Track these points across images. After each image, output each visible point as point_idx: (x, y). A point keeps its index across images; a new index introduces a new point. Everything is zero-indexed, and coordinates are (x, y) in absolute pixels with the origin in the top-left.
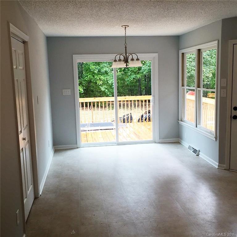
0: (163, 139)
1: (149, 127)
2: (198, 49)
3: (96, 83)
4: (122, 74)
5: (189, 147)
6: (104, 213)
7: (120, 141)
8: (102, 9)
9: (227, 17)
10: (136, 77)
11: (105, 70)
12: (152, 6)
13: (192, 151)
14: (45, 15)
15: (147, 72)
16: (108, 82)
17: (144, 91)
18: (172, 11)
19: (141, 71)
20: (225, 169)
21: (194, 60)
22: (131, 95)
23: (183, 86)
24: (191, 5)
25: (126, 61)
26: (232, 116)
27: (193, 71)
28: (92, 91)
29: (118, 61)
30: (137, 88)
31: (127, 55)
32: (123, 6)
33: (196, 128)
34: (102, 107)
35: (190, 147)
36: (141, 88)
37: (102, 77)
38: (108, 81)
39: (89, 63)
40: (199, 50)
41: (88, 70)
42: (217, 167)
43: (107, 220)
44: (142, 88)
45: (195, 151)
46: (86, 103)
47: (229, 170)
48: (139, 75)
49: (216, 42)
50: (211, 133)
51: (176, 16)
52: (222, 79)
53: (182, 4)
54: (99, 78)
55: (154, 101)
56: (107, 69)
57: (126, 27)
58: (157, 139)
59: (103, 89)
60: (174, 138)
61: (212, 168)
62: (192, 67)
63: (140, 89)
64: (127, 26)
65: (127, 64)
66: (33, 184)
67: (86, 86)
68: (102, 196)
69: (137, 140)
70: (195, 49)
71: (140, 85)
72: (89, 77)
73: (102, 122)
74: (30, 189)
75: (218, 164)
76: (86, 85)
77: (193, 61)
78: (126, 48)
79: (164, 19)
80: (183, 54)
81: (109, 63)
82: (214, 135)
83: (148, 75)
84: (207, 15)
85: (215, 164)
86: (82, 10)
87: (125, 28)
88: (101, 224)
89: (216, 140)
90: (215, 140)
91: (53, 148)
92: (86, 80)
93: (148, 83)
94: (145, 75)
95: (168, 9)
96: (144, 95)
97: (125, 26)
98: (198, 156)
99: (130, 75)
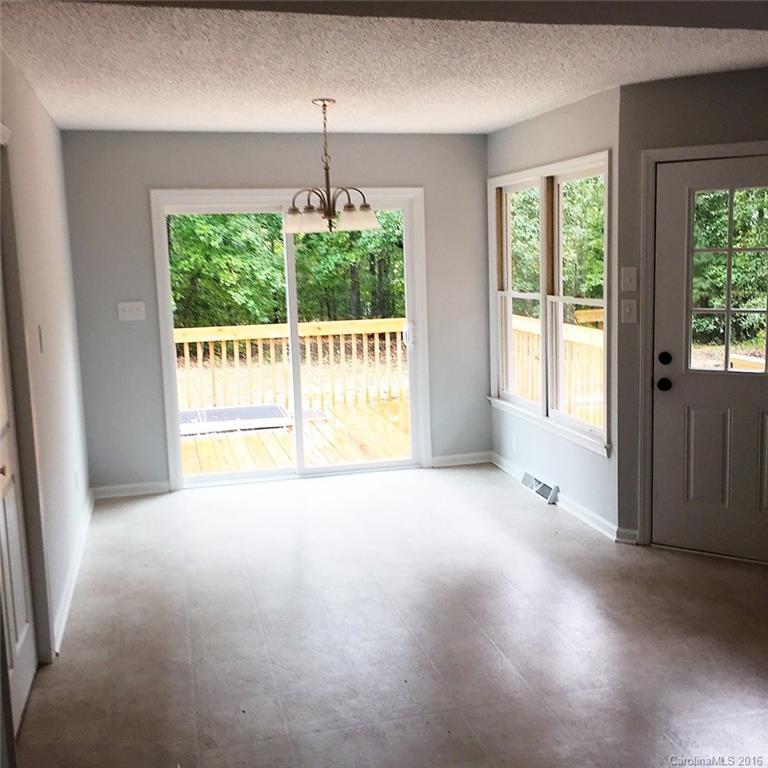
0: (444, 454)
1: (396, 419)
2: (548, 178)
3: (217, 280)
4: (299, 251)
5: (524, 479)
6: (278, 704)
7: (308, 466)
8: (255, 45)
9: (636, 80)
10: (344, 259)
11: (244, 238)
12: (416, 39)
13: (534, 491)
14: (62, 60)
15: (378, 245)
16: (254, 278)
17: (369, 304)
18: (474, 58)
19: (360, 242)
20: (637, 544)
21: (522, 208)
22: (330, 316)
23: (502, 289)
24: (533, 42)
25: (329, 211)
26: (656, 381)
27: (519, 242)
28: (205, 306)
29: (301, 210)
30: (347, 295)
31: (332, 191)
32: (323, 36)
33: (545, 419)
34: (242, 356)
35: (527, 479)
36: (359, 293)
37: (236, 262)
38: (257, 274)
39: (192, 216)
40: (551, 180)
41: (190, 238)
42: (614, 538)
43: (286, 725)
44: (362, 293)
45: (544, 490)
46: (193, 346)
47: (650, 546)
48: (353, 255)
49: (605, 155)
50: (591, 433)
51: (485, 75)
52: (623, 269)
53: (507, 36)
54: (227, 264)
55: (414, 337)
56: (251, 236)
57: (326, 103)
58: (426, 457)
59: (239, 298)
60: (474, 451)
61: (601, 541)
62: (516, 231)
63: (355, 298)
64: (328, 100)
65: (330, 221)
66: (31, 618)
67: (185, 289)
68: (266, 646)
69: (360, 460)
70: (539, 177)
71: (356, 285)
72: (192, 260)
73: (245, 405)
74: (22, 637)
75: (615, 528)
76: (185, 286)
77: (519, 211)
78: (327, 169)
79: (448, 81)
80: (500, 190)
81: (256, 215)
82: (600, 438)
83: (381, 254)
84: (578, 73)
85: (607, 528)
86: (189, 47)
87: (325, 105)
88: (270, 738)
89: (609, 456)
90: (606, 455)
91: (88, 494)
92: (186, 269)
93: (380, 280)
94: (372, 255)
95: (462, 52)
96: (370, 318)
97: (323, 100)
98: (554, 504)
99: (325, 255)
